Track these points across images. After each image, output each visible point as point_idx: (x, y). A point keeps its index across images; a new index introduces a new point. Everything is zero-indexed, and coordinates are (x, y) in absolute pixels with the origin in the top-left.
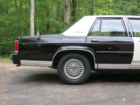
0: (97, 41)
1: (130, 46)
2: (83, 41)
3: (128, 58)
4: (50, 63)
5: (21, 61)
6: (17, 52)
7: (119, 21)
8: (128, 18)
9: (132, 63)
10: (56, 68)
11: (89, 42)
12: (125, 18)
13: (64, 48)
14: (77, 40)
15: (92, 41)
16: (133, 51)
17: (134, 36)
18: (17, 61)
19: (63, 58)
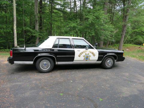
0: (57, 51)
1: (73, 53)
2: (50, 51)
3: (72, 59)
4: (32, 62)
5: (14, 62)
7: (68, 40)
8: (72, 39)
9: (74, 61)
13: (39, 55)
14: (46, 50)
16: (74, 55)
17: (75, 48)
19: (39, 60)
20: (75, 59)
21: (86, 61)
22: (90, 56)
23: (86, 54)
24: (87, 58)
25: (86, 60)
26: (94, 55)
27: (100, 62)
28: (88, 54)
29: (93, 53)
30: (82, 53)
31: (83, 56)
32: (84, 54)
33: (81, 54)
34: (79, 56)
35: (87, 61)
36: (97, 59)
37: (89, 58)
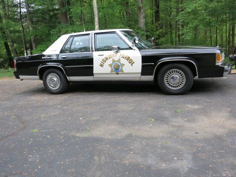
0: (65, 58)
1: (90, 61)
3: (90, 71)
4: (38, 77)
5: (19, 76)
9: (95, 76)
11: (60, 59)
15: (62, 58)
16: (92, 63)
21: (116, 76)
23: (114, 61)
24: (117, 68)
25: (117, 74)
26: (131, 62)
28: (119, 61)
29: (128, 59)
30: (107, 59)
31: (109, 65)
32: (110, 62)
33: (105, 61)
34: (102, 65)
35: (119, 76)
36: (140, 71)
37: (122, 69)
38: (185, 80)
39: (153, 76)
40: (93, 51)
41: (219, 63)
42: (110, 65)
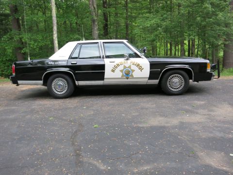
0: (76, 63)
1: (102, 67)
2: (65, 64)
3: (101, 76)
4: (41, 82)
5: (18, 81)
6: (14, 74)
7: (96, 45)
8: (103, 43)
9: (105, 80)
10: (46, 86)
11: (70, 64)
12: (101, 42)
14: (60, 63)
15: (72, 64)
16: (104, 70)
18: (15, 81)
19: (51, 78)
20: (106, 76)
21: (126, 80)
22: (133, 71)
23: (125, 67)
25: (127, 78)
26: (141, 69)
27: (156, 82)
28: (130, 67)
29: (138, 65)
30: (118, 65)
32: (121, 68)
33: (116, 67)
34: (113, 71)
35: (129, 80)
36: (148, 76)
37: (132, 74)
38: (183, 83)
39: (158, 80)
40: (104, 58)
41: (209, 70)
42: (121, 71)
